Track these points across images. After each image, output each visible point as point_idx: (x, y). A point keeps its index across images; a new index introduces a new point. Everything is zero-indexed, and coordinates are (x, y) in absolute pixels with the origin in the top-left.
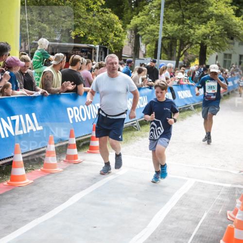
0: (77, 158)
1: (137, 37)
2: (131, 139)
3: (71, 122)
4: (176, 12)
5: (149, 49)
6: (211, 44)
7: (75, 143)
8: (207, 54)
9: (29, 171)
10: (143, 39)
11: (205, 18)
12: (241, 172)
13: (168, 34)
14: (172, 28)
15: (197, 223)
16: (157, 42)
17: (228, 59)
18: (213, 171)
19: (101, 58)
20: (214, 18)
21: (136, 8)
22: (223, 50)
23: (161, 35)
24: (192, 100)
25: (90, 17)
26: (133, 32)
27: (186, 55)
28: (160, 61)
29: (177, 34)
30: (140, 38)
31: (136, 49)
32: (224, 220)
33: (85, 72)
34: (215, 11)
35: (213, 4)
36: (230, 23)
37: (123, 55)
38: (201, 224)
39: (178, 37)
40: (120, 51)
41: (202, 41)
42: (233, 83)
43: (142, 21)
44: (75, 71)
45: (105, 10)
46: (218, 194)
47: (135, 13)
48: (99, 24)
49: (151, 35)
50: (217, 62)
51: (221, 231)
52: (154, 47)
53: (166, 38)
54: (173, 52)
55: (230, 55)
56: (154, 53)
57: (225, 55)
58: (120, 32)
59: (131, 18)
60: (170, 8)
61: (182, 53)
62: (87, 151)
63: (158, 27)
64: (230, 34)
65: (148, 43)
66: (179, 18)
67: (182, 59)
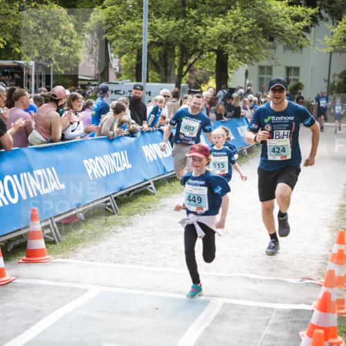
0: (3, 275)
2: (103, 231)
5: (125, 63)
6: (235, 50)
8: (229, 69)
10: (114, 47)
11: (223, 4)
12: (304, 279)
13: (159, 37)
14: (165, 25)
16: (140, 51)
17: (266, 76)
18: (255, 281)
20: (237, 3)
22: (257, 61)
23: (146, 39)
25: (14, 12)
27: (192, 72)
28: (147, 84)
29: (176, 36)
30: (109, 45)
36: (267, 13)
37: (80, 77)
39: (176, 40)
41: (219, 46)
43: (110, 14)
46: (267, 325)
49: (128, 38)
50: (248, 82)
52: (134, 60)
53: (156, 43)
54: (169, 68)
55: (270, 68)
56: (134, 71)
57: (261, 68)
61: (185, 68)
62: (23, 260)
63: (141, 24)
64: (268, 31)
65: (124, 53)
66: (176, 7)
67: (186, 80)
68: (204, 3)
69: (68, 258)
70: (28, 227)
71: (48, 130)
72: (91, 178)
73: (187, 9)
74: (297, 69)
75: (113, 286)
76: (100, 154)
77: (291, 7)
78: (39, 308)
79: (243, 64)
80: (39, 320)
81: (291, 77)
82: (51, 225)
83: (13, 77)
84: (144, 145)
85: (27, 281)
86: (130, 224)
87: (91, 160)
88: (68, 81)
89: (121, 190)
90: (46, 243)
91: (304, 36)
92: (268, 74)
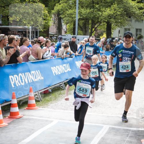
0: (18, 114)
1: (60, 19)
2: (59, 97)
3: (13, 86)
5: (68, 27)
6: (114, 22)
7: (16, 102)
8: (112, 30)
10: (64, 21)
11: (110, 3)
13: (83, 16)
14: (85, 11)
16: (75, 22)
19: (34, 36)
20: (116, 2)
22: (124, 26)
23: (77, 17)
26: (56, 15)
27: (96, 31)
28: (78, 36)
29: (90, 16)
30: (62, 20)
31: (59, 28)
36: (128, 6)
37: (50, 33)
39: (90, 18)
40: (47, 30)
41: (108, 20)
43: (62, 7)
46: (127, 136)
47: (57, 1)
49: (70, 17)
50: (120, 35)
52: (72, 26)
53: (81, 19)
54: (87, 29)
56: (72, 30)
58: (47, 16)
59: (55, 5)
61: (93, 29)
62: (26, 108)
63: (75, 11)
64: (128, 14)
65: (68, 23)
66: (90, 4)
67: (94, 34)
68: (102, 2)
69: (45, 108)
70: (29, 95)
71: (37, 55)
72: (54, 75)
73: (94, 5)
74: (141, 30)
75: (63, 120)
76: (58, 65)
77: (138, 4)
78: (33, 128)
79: (118, 27)
80: (33, 133)
81: (138, 33)
82: (38, 94)
83: (22, 33)
84: (76, 61)
85: (28, 117)
87: (54, 67)
88: (45, 35)
89: (67, 80)
90: (36, 101)
91: (143, 16)
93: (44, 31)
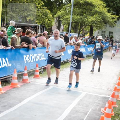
0: (28, 81)
1: (59, 21)
3: (25, 62)
4: (79, 10)
5: (65, 27)
6: (95, 26)
7: (27, 73)
8: (93, 31)
9: (3, 86)
10: (62, 22)
11: (93, 13)
12: (108, 89)
13: (75, 20)
14: (77, 17)
15: (86, 114)
16: (69, 24)
17: (103, 34)
18: (95, 88)
19: (42, 31)
20: (97, 13)
21: (59, 7)
22: (101, 29)
23: (71, 21)
24: (85, 53)
26: (57, 19)
27: (83, 31)
29: (79, 21)
31: (59, 28)
32: (100, 113)
33: (33, 38)
34: (98, 10)
35: (97, 6)
36: (105, 16)
37: (52, 30)
38: (88, 114)
39: (79, 22)
40: (51, 28)
41: (91, 24)
42: (106, 45)
43: (62, 13)
44: (28, 37)
45: (44, 7)
46: (97, 100)
47: (59, 9)
48: (41, 15)
49: (66, 20)
50: (98, 35)
51: (98, 118)
52: (67, 27)
53: (74, 22)
54: (77, 29)
55: (105, 32)
56: (67, 29)
57: (102, 31)
58: (51, 19)
59: (57, 12)
60: (76, 8)
61: (81, 30)
62: (33, 77)
63: (70, 17)
64: (105, 21)
65: (65, 24)
66: (80, 13)
67: (81, 33)
69: (45, 78)
70: (35, 69)
73: (83, 13)
74: (112, 33)
77: (112, 15)
79: (97, 30)
80: (36, 93)
81: (111, 34)
82: (41, 69)
83: (34, 29)
84: (68, 50)
86: (63, 70)
88: (49, 31)
90: (40, 73)
91: (115, 23)
92: (104, 33)
93: (48, 28)
